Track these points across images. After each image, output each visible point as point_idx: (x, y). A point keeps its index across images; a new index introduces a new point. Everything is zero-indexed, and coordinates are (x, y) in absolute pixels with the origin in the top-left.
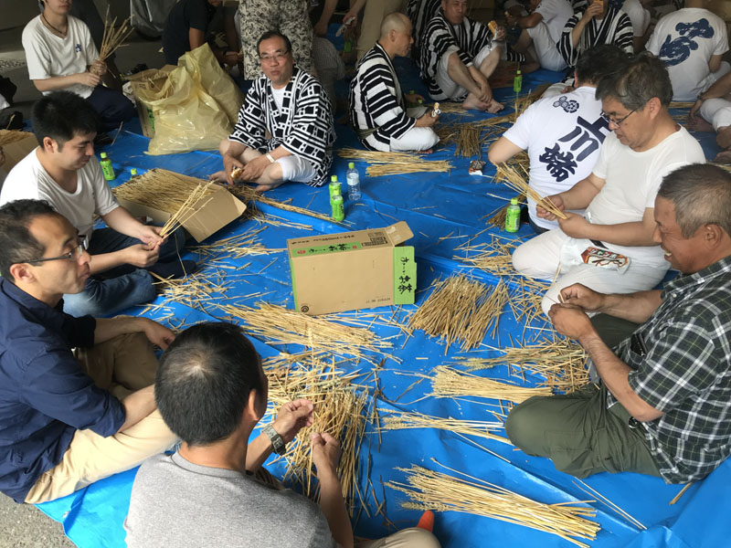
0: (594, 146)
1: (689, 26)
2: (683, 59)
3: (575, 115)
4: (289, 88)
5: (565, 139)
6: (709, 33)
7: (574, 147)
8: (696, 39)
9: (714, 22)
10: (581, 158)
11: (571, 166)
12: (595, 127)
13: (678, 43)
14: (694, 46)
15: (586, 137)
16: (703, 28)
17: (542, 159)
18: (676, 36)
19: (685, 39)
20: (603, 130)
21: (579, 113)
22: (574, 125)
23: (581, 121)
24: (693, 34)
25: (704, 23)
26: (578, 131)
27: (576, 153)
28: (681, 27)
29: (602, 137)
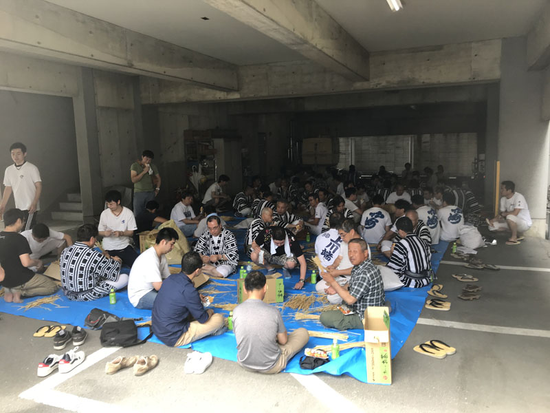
0: (337, 248)
1: (375, 214)
2: (374, 226)
3: (329, 239)
4: (220, 236)
5: (327, 246)
6: (382, 217)
7: (331, 249)
8: (377, 219)
9: (384, 212)
10: (334, 252)
11: (331, 255)
12: (336, 242)
13: (371, 220)
14: (377, 221)
15: (333, 246)
16: (380, 215)
17: (322, 254)
18: (370, 217)
19: (373, 219)
20: (339, 242)
21: (331, 238)
22: (330, 242)
23: (331, 240)
24: (376, 217)
25: (380, 213)
26: (331, 243)
27: (332, 251)
28: (371, 214)
29: (339, 245)
